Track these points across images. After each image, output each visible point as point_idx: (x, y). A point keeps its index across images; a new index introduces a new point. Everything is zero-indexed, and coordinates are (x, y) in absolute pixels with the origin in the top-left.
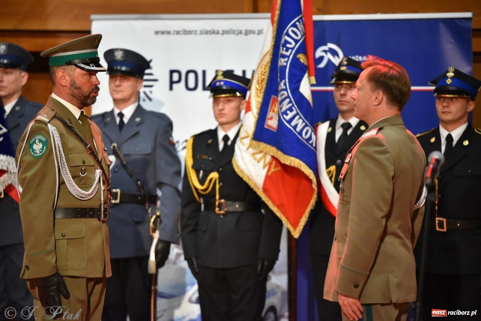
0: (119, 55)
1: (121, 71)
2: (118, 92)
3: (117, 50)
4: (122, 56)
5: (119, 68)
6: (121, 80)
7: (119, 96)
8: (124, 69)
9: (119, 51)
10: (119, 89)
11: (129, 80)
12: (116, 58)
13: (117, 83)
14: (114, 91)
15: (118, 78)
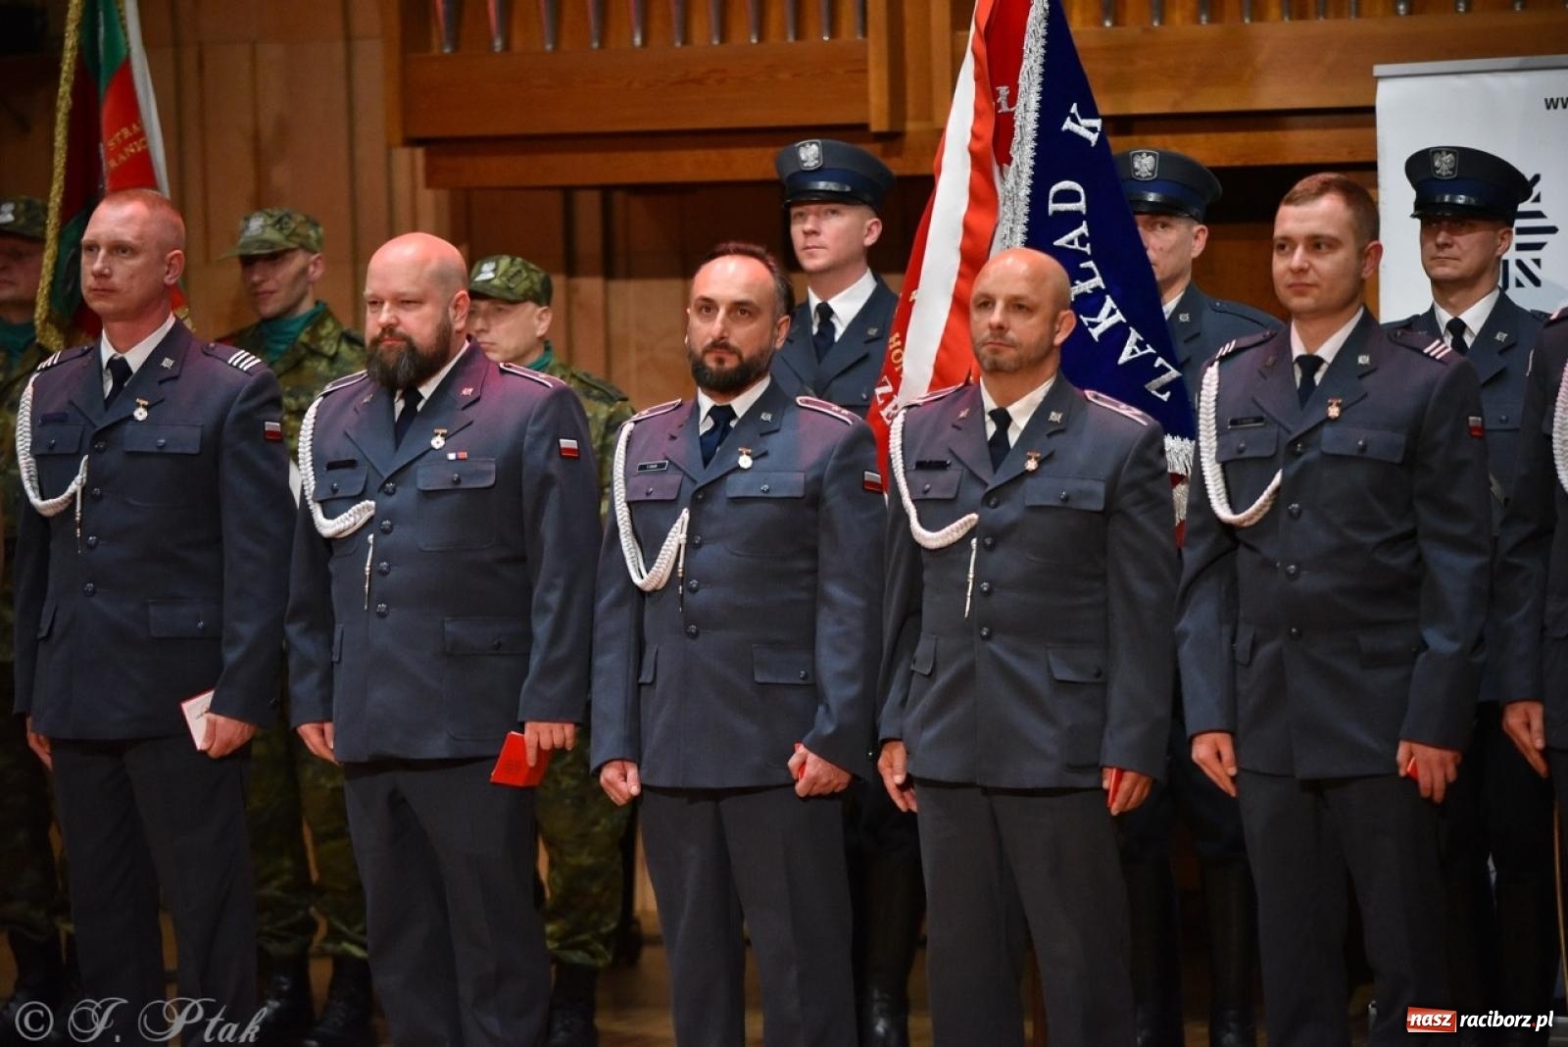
0: (1444, 165)
1: (1453, 205)
2: (1442, 262)
3: (1438, 151)
4: (1451, 166)
5: (1447, 198)
6: (1452, 231)
7: (1445, 271)
8: (1461, 200)
9: (1444, 153)
10: (1447, 252)
11: (1472, 229)
12: (1438, 172)
13: (1441, 238)
14: (1433, 258)
15: (1445, 223)
